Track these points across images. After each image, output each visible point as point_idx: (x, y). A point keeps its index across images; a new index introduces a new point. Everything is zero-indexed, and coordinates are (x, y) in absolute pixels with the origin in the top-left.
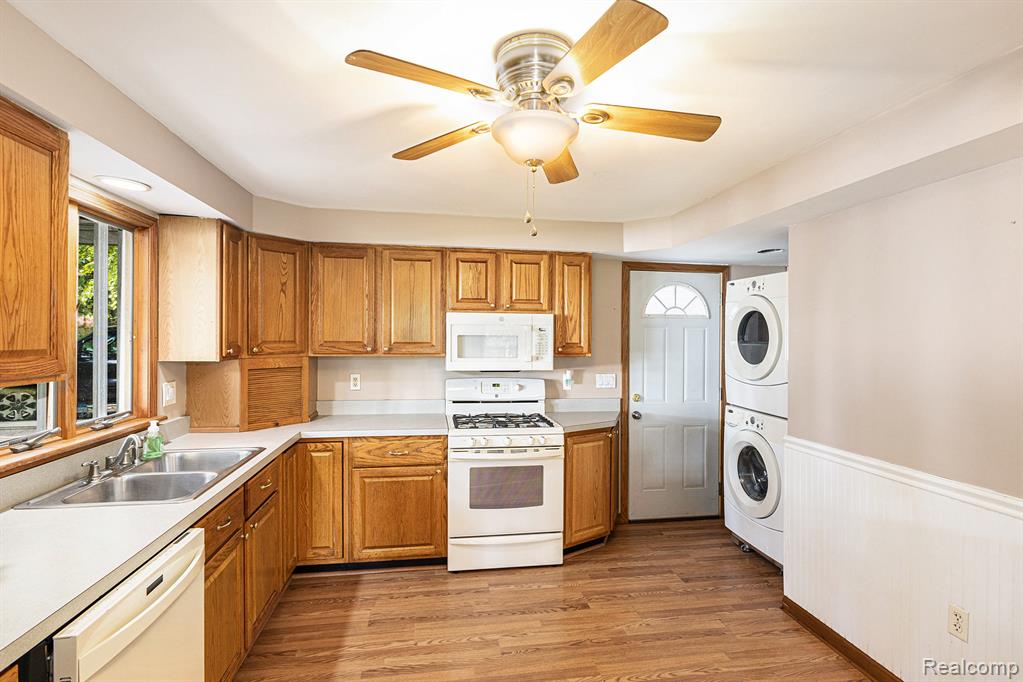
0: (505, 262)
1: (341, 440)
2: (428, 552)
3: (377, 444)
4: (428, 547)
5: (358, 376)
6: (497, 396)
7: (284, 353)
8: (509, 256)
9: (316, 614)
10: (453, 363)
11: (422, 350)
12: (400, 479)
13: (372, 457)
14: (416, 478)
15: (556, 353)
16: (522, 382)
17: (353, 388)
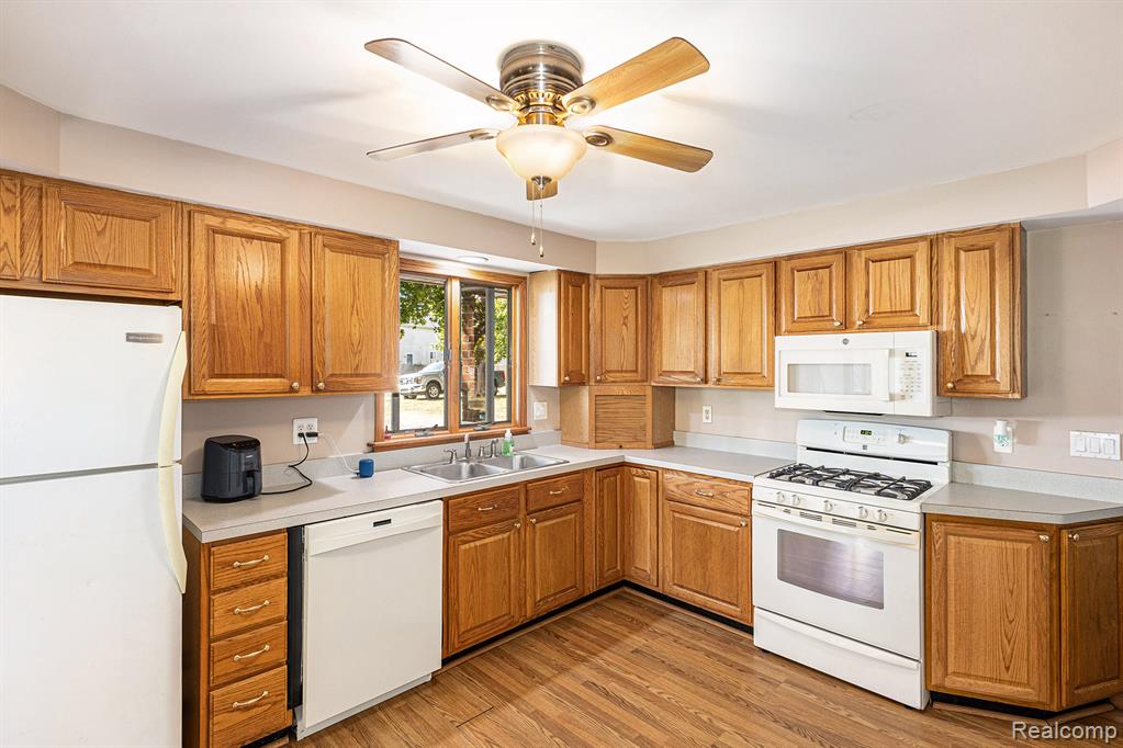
0: (858, 262)
1: (656, 470)
2: (733, 613)
3: (684, 478)
4: (733, 607)
5: (709, 408)
6: (865, 447)
7: (626, 381)
8: (863, 252)
9: (609, 623)
10: (783, 399)
11: (750, 382)
12: (707, 522)
13: (680, 492)
14: (721, 526)
15: (939, 389)
16: (907, 431)
17: (705, 421)
